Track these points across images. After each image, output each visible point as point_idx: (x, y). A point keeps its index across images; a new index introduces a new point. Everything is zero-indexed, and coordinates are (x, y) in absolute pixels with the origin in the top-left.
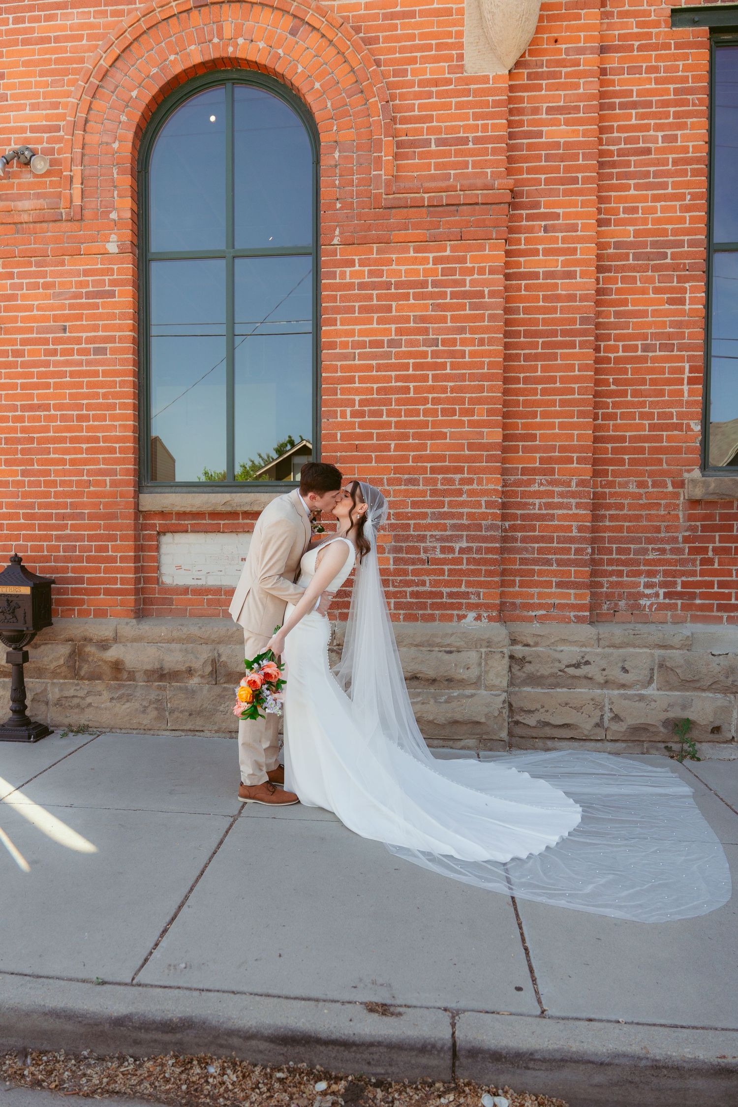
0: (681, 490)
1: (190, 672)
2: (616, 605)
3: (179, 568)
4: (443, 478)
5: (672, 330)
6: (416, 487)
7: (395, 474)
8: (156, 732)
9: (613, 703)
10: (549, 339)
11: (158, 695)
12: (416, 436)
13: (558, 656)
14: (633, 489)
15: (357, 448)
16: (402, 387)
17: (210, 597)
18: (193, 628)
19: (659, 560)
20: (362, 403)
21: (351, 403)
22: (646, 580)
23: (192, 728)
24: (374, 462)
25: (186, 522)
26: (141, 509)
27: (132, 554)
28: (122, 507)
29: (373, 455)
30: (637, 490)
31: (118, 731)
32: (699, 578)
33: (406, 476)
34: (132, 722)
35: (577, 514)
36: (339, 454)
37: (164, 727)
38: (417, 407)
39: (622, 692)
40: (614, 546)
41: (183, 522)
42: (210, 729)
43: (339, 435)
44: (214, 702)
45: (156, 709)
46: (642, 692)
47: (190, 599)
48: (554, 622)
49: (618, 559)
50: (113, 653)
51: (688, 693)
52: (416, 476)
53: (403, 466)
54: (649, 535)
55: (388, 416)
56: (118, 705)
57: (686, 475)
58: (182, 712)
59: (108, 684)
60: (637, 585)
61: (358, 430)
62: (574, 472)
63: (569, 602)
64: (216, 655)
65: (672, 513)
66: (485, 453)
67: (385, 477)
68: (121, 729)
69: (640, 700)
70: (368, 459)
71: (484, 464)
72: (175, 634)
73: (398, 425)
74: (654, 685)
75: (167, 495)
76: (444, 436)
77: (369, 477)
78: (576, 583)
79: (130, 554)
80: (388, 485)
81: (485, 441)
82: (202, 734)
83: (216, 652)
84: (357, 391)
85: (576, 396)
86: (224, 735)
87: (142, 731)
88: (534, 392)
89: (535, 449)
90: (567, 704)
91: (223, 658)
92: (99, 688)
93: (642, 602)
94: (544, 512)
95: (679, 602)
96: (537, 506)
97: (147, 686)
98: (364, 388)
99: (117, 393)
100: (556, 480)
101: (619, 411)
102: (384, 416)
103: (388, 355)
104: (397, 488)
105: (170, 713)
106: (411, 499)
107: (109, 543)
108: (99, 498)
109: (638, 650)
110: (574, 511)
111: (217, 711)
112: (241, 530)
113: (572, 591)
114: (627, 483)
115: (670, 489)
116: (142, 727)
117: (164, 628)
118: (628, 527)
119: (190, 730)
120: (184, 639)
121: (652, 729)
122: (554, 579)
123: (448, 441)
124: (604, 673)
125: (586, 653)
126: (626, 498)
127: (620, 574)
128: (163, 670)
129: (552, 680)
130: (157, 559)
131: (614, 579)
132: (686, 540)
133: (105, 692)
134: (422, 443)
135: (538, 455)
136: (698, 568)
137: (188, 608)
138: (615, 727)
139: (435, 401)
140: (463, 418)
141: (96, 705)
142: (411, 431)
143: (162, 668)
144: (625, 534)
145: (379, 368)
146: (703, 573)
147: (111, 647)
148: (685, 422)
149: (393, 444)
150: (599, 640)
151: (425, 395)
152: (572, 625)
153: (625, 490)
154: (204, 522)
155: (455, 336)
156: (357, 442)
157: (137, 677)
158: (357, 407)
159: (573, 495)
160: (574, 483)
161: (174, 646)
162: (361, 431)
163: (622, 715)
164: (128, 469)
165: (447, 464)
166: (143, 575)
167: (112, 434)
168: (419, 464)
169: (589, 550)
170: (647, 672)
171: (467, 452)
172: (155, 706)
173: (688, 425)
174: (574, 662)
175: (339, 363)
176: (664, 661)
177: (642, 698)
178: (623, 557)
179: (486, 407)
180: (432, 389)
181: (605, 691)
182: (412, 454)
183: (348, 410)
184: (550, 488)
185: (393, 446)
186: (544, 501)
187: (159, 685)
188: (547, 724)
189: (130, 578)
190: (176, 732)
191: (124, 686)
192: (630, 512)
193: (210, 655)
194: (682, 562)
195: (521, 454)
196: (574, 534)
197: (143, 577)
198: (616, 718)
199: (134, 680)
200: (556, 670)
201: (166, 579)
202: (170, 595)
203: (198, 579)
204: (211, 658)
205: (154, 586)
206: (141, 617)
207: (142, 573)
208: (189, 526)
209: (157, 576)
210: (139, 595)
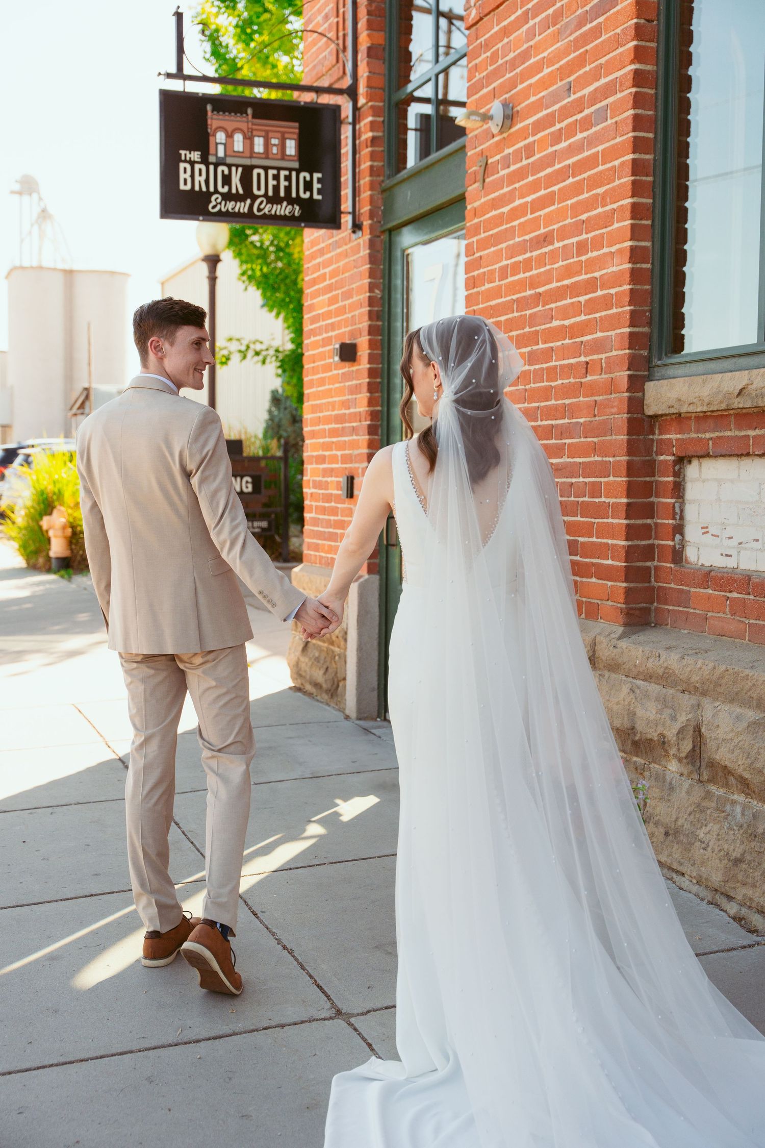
1: (664, 744)
3: (706, 530)
17: (736, 594)
25: (706, 435)
26: (647, 411)
27: (625, 500)
28: (614, 410)
41: (702, 436)
42: (690, 872)
47: (709, 597)
58: (657, 824)
64: (700, 718)
72: (650, 665)
79: (620, 500)
83: (699, 712)
99: (616, 189)
107: (603, 480)
108: (593, 394)
120: (661, 678)
128: (635, 734)
137: (709, 615)
143: (634, 729)
154: (728, 433)
161: (651, 687)
166: (657, 542)
167: (610, 271)
187: (635, 762)
189: (621, 546)
193: (690, 716)
197: (659, 545)
201: (691, 554)
202: (688, 586)
203: (727, 555)
204: (693, 723)
205: (668, 565)
206: (653, 625)
207: (656, 538)
208: (711, 443)
209: (674, 546)
210: (650, 582)
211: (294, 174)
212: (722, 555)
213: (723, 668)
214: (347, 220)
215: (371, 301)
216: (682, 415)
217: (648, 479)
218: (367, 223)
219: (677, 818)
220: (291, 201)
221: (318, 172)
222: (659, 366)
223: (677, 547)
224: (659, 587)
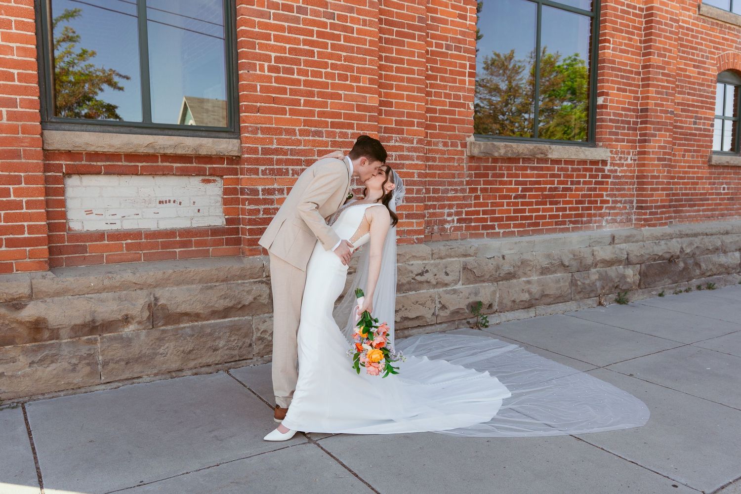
0: (464, 149)
1: (127, 320)
2: (433, 229)
3: (89, 212)
4: (340, 132)
5: (460, 37)
6: (321, 139)
7: (304, 126)
8: (88, 389)
9: (441, 297)
10: (400, 29)
11: (90, 350)
12: (321, 95)
13: (410, 268)
14: (441, 147)
15: (274, 100)
16: (309, 50)
17: (129, 241)
18: (127, 275)
19: (455, 197)
20: (278, 60)
21: (268, 58)
22: (448, 211)
23: (130, 376)
24: (288, 114)
25: (99, 164)
26: (46, 147)
27: (43, 198)
28: (27, 144)
29: (287, 108)
30: (443, 148)
31: (41, 397)
32: (473, 209)
33: (313, 129)
34: (59, 383)
35: (417, 164)
36: (258, 104)
37: (98, 381)
38: (320, 70)
39: (444, 289)
40: (432, 187)
41: (95, 164)
42: (149, 373)
43: (259, 87)
44: (153, 346)
45: (88, 364)
46: (455, 287)
47: (107, 245)
48: (405, 244)
49: (433, 197)
50: (30, 312)
51: (477, 285)
52: (320, 129)
53: (311, 120)
54: (449, 180)
55: (298, 74)
56: (40, 368)
57: (467, 139)
58: (117, 362)
59: (22, 347)
60: (442, 214)
61: (274, 84)
62: (415, 133)
63: (413, 228)
64: (153, 299)
65: (461, 164)
66: (368, 114)
67: (297, 128)
68: (42, 394)
69: (454, 293)
70: (283, 112)
71: (367, 123)
72: (107, 282)
73: (307, 83)
74: (460, 282)
75: (78, 133)
76: (339, 97)
77: (284, 127)
78: (417, 214)
79: (40, 198)
80: (300, 136)
81: (367, 104)
82: (140, 380)
83: (152, 296)
84: (273, 49)
85: (416, 76)
86: (164, 377)
87: (71, 392)
88: (390, 69)
89: (392, 114)
90: (417, 302)
91: (162, 302)
92: (12, 354)
93: (447, 226)
94: (399, 162)
95: (464, 225)
96: (394, 157)
97: (73, 342)
98: (279, 46)
99: (12, 8)
100: (405, 138)
101: (433, 90)
102: (295, 74)
103: (296, 20)
104: (307, 138)
105: (103, 367)
106: (318, 148)
107: (11, 187)
109: (452, 259)
110: (416, 162)
111: (156, 354)
112: (161, 173)
113: (414, 221)
114: (438, 142)
115: (459, 148)
116: (71, 387)
117: (92, 278)
118: (439, 174)
119: (127, 379)
120: (116, 287)
121: (461, 311)
122: (404, 212)
123: (343, 101)
124: (436, 277)
125: (426, 264)
126: (438, 154)
127: (434, 207)
128: (94, 323)
129: (407, 286)
130: (63, 204)
131: (431, 211)
132: (468, 183)
133: (21, 358)
134: (324, 101)
135: (394, 118)
136: (473, 202)
137: (105, 254)
138: (443, 314)
139: (334, 67)
140: (353, 84)
141: (10, 374)
142: (316, 90)
143: (93, 321)
144: (437, 179)
145: (291, 30)
146: (476, 205)
147: (26, 305)
148: (467, 102)
149: (302, 99)
150: (432, 254)
151: (326, 60)
152: (415, 245)
153: (437, 148)
154: (120, 163)
155: (346, 14)
156: (274, 95)
157: (61, 334)
158: (273, 63)
159: (415, 150)
160: (415, 142)
161: (104, 295)
162: (277, 85)
163: (447, 304)
164: (31, 101)
165: (342, 120)
167: (8, 57)
168: (323, 119)
169: (424, 191)
170: (458, 274)
171: (356, 112)
172: (87, 361)
173: (468, 104)
174: (420, 271)
175: (257, 20)
176: (466, 265)
177: (455, 292)
178: (436, 195)
179: (368, 76)
180: (331, 56)
181: (436, 290)
182: (317, 109)
183: (266, 64)
184: (401, 144)
185: (302, 101)
186: (398, 153)
187: (88, 339)
188: (406, 319)
189: (41, 225)
190: (112, 384)
191: (45, 346)
192: (439, 164)
193: (146, 300)
194: (464, 198)
195: (383, 116)
196: (415, 179)
197: (50, 223)
198: (444, 307)
199: (57, 338)
200: (410, 279)
201: (74, 226)
203: (111, 223)
204: (147, 303)
205: (62, 233)
208: (103, 167)
212: (107, 223)
213: (171, 271)
216: (73, 151)
219: (141, 351)
223: (64, 223)
224: (52, 246)
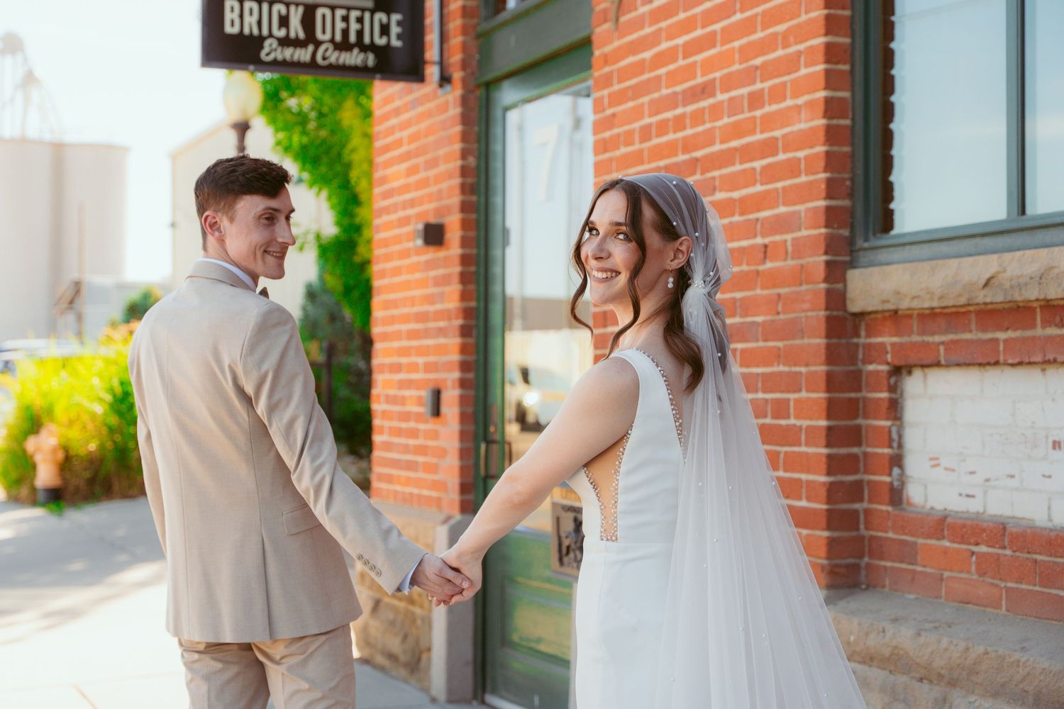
3: (936, 462)
17: (984, 548)
26: (852, 308)
27: (824, 423)
28: (807, 306)
41: (929, 339)
47: (946, 551)
79: (821, 423)
99: (802, 26)
108: (775, 286)
137: (944, 575)
154: (967, 336)
164: (816, 211)
166: (867, 477)
197: (869, 482)
201: (914, 493)
202: (913, 535)
203: (968, 496)
205: (884, 508)
206: (863, 587)
207: (866, 472)
208: (942, 349)
209: (891, 483)
210: (858, 529)
211: (367, 15)
212: (960, 495)
214: (433, 72)
215: (464, 171)
216: (900, 313)
217: (853, 395)
218: (457, 75)
220: (364, 48)
221: (397, 12)
222: (865, 249)
223: (896, 484)
224: (872, 538)
